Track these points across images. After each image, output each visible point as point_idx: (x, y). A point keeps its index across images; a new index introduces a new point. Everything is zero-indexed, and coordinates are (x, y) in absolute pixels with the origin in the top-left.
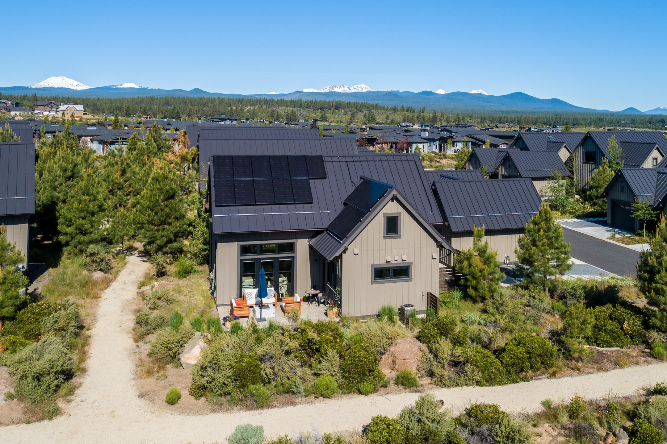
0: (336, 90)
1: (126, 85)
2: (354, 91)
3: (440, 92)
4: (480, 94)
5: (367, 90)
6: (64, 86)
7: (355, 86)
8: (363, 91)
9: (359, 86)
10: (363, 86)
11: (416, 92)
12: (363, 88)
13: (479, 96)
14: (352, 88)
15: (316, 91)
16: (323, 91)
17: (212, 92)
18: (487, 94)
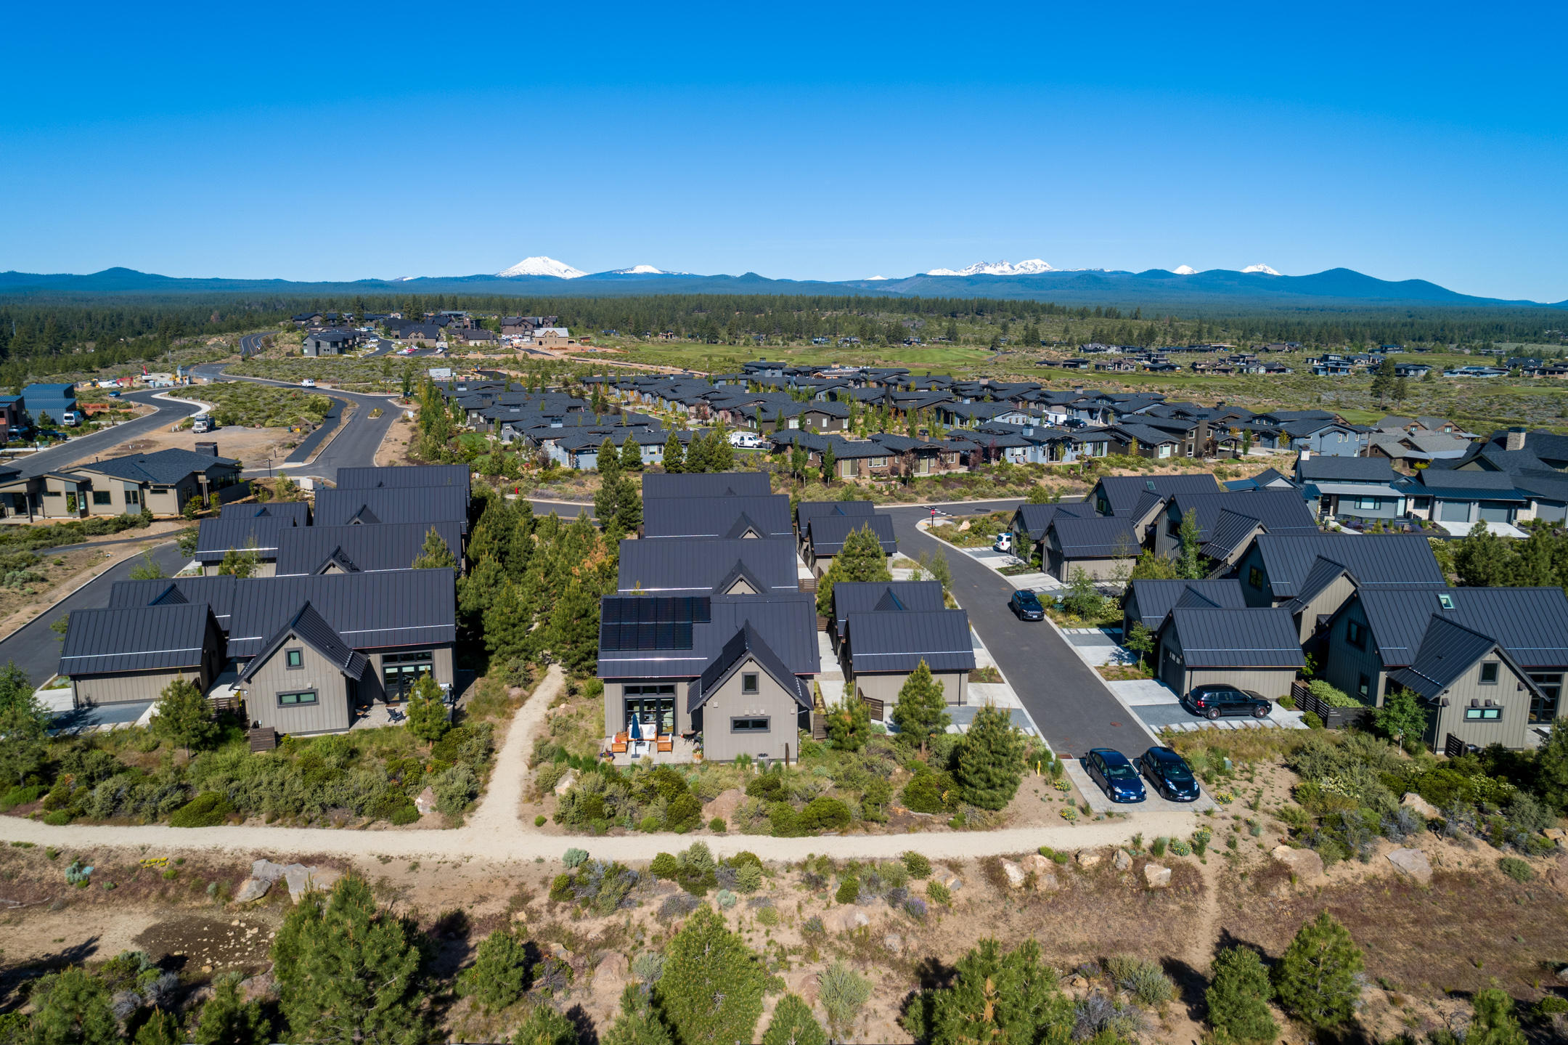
0: (988, 270)
1: (640, 269)
2: (1021, 271)
3: (1184, 270)
4: (1262, 273)
5: (1044, 269)
6: (547, 273)
7: (1023, 263)
8: (1038, 272)
9: (1030, 262)
10: (1038, 262)
11: (1136, 272)
12: (1036, 266)
13: (1260, 279)
14: (1016, 267)
15: (952, 273)
16: (964, 273)
17: (775, 278)
18: (1276, 273)
